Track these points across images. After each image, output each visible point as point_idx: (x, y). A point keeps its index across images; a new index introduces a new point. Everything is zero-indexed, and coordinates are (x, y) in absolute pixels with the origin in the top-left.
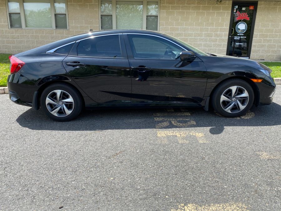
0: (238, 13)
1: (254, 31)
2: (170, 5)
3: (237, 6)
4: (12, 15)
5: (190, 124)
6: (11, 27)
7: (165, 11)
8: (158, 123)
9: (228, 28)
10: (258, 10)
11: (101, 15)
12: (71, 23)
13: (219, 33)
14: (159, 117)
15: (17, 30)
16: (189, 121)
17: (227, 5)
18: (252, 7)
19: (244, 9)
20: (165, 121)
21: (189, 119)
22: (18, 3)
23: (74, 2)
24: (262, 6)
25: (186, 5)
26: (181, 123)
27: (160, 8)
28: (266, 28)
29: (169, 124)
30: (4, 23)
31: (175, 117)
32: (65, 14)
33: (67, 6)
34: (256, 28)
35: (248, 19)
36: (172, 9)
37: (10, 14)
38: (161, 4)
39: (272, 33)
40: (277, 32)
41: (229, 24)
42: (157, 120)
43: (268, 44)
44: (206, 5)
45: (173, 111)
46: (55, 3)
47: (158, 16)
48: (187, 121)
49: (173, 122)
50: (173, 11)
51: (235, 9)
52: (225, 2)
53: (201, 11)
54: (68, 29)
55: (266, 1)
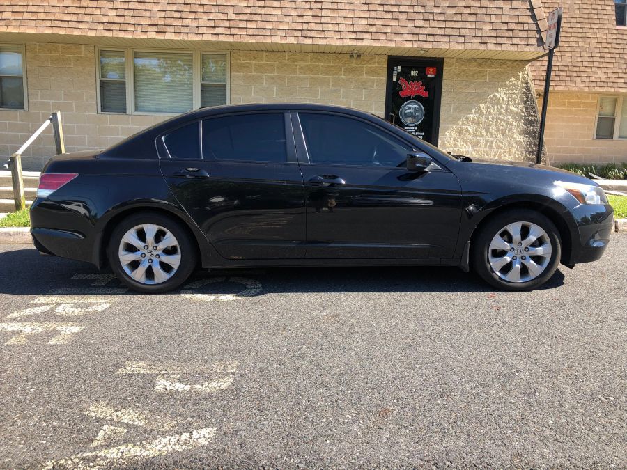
0: (402, 82)
2: (251, 62)
3: (399, 68)
7: (241, 74)
9: (383, 112)
10: (444, 77)
11: (101, 81)
12: (32, 97)
17: (376, 65)
18: (431, 70)
19: (414, 73)
23: (39, 52)
24: (453, 68)
25: (286, 63)
27: (230, 68)
32: (21, 78)
33: (25, 61)
35: (426, 95)
36: (256, 70)
38: (232, 58)
41: (384, 105)
44: (332, 64)
47: (226, 85)
50: (259, 74)
51: (395, 73)
52: (371, 59)
53: (320, 76)
54: (26, 109)
55: (460, 58)
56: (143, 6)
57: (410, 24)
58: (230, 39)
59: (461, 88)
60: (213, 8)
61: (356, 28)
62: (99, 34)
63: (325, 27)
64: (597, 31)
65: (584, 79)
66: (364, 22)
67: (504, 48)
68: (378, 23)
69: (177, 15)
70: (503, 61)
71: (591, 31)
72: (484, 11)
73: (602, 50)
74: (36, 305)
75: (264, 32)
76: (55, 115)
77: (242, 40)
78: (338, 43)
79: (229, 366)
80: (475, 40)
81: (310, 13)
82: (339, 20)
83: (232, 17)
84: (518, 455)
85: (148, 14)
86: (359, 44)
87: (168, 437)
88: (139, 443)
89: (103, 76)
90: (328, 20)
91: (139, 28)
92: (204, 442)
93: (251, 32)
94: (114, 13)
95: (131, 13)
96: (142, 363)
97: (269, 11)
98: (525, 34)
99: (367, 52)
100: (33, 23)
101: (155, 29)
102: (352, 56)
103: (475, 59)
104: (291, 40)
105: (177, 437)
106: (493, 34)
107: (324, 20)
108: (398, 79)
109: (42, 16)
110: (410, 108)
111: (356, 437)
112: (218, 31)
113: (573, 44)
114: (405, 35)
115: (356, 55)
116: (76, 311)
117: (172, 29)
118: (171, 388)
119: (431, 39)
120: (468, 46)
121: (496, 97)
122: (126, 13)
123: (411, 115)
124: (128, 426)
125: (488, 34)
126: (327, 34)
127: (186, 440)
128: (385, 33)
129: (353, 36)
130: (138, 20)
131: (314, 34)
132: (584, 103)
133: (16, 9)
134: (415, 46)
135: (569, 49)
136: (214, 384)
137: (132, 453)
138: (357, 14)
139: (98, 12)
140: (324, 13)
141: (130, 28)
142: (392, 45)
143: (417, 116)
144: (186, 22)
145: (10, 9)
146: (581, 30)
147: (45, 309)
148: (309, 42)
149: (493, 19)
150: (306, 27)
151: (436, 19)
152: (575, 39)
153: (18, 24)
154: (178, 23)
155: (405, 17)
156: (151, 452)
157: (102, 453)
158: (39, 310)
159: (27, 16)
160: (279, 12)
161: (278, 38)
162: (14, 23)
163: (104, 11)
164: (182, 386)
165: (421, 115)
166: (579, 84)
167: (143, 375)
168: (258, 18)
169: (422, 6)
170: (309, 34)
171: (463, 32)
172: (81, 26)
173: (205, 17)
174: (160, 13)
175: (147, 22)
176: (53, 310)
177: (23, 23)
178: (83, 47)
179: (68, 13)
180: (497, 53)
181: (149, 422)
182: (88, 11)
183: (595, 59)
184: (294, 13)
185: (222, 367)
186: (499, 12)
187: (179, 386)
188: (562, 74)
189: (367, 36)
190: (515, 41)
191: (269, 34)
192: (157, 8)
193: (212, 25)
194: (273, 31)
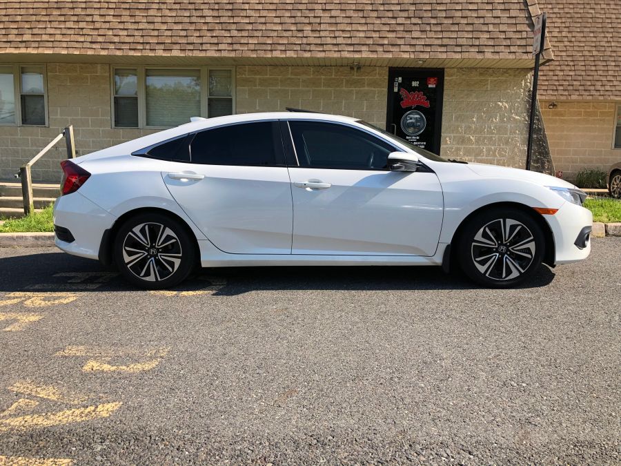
0: (404, 93)
1: (443, 130)
2: (256, 77)
3: (400, 78)
7: (246, 88)
9: (383, 122)
10: (445, 87)
11: (115, 97)
12: (54, 114)
17: (377, 76)
18: (432, 80)
19: (415, 84)
23: (60, 72)
24: (454, 77)
25: (289, 76)
27: (236, 83)
28: (467, 124)
32: (42, 96)
33: (46, 81)
34: (445, 123)
35: (427, 105)
36: (260, 84)
38: (238, 74)
39: (481, 134)
40: (493, 133)
41: (385, 115)
43: (475, 159)
44: (333, 77)
46: (23, 73)
47: (231, 100)
50: (263, 88)
51: (396, 85)
52: (372, 71)
53: (322, 88)
54: (47, 125)
55: (461, 68)
56: (151, 27)
57: (407, 35)
58: (233, 55)
59: (462, 98)
60: (216, 25)
61: (354, 41)
62: (111, 53)
63: (324, 41)
64: (611, 40)
65: (599, 88)
66: (362, 35)
67: (502, 56)
68: (377, 35)
69: (183, 33)
70: (505, 70)
71: (606, 39)
72: (482, 21)
73: (617, 58)
74: (9, 298)
75: (265, 47)
76: (67, 129)
77: (244, 55)
78: (336, 55)
79: (161, 351)
80: (472, 49)
81: (309, 28)
82: (337, 34)
83: (235, 33)
84: (404, 432)
85: (156, 33)
86: (357, 56)
87: (73, 410)
88: (44, 414)
89: (116, 92)
90: (326, 34)
91: (148, 47)
92: (105, 414)
93: (252, 47)
94: (125, 33)
95: (140, 33)
96: (81, 347)
97: (269, 27)
98: (523, 42)
99: (367, 64)
100: (50, 45)
101: (162, 47)
102: (352, 68)
103: (476, 69)
104: (290, 54)
105: (82, 409)
106: (491, 43)
107: (322, 34)
108: (399, 90)
109: (59, 38)
110: (411, 119)
111: (252, 413)
112: (221, 47)
113: (587, 53)
114: (402, 46)
115: (356, 67)
116: (43, 303)
117: (178, 47)
118: (98, 368)
119: (428, 49)
120: (466, 55)
121: (499, 105)
122: (136, 33)
123: (412, 125)
124: (43, 399)
125: (486, 43)
126: (325, 48)
127: (89, 412)
128: (382, 45)
129: (351, 48)
130: (146, 39)
131: (313, 48)
132: (600, 112)
133: (35, 31)
134: (412, 56)
135: (582, 59)
136: (139, 366)
137: (35, 421)
138: (355, 27)
139: (110, 33)
140: (323, 27)
141: (140, 47)
142: (390, 56)
143: (419, 126)
144: (191, 40)
145: (30, 31)
146: (594, 39)
147: (15, 301)
148: (307, 55)
149: (491, 28)
150: (305, 41)
151: (432, 29)
152: (589, 48)
153: (36, 45)
154: (184, 41)
155: (402, 29)
156: (51, 422)
157: (8, 421)
158: (9, 302)
159: (45, 38)
160: (279, 28)
161: (278, 52)
162: (34, 45)
163: (116, 32)
164: (109, 366)
165: (423, 125)
166: (594, 93)
167: (78, 357)
168: (260, 34)
169: (419, 18)
170: (308, 48)
171: (460, 41)
172: (94, 46)
173: (209, 34)
174: (167, 31)
175: (154, 40)
176: (22, 302)
177: (41, 44)
178: (99, 67)
179: (83, 35)
180: (496, 61)
181: (63, 397)
182: (101, 32)
183: (610, 68)
184: (293, 28)
185: (154, 352)
186: (497, 21)
187: (106, 367)
188: (575, 83)
189: (364, 48)
190: (513, 49)
191: (269, 49)
192: (165, 27)
193: (216, 42)
194: (273, 45)
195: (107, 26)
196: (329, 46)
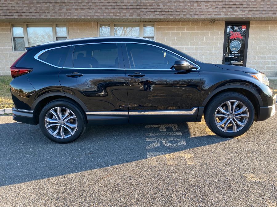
0: (231, 33)
1: (248, 49)
2: (165, 27)
3: (230, 26)
4: (16, 39)
5: (180, 144)
6: (15, 51)
7: (161, 32)
8: (149, 144)
9: (222, 46)
10: (250, 30)
13: (213, 51)
14: (150, 137)
15: (20, 53)
16: (180, 141)
17: (220, 26)
18: (244, 27)
19: (236, 28)
20: (156, 142)
21: (180, 139)
22: (22, 28)
23: (74, 26)
24: (254, 25)
25: (180, 26)
26: (171, 143)
27: (156, 30)
28: (259, 46)
29: (159, 145)
30: (8, 46)
31: (167, 137)
32: (66, 37)
33: (68, 30)
34: (249, 46)
35: (241, 38)
36: (167, 30)
37: (14, 38)
38: (157, 25)
39: (265, 50)
40: (270, 50)
41: (223, 43)
42: (148, 140)
43: (263, 61)
44: (200, 26)
45: (165, 130)
46: (56, 27)
47: (154, 37)
48: (178, 141)
49: (164, 143)
50: (168, 32)
51: (228, 29)
52: (218, 23)
53: (195, 31)
55: (257, 21)
56: (123, 4)
57: (241, 6)
58: (162, 17)
60: (153, 3)
61: (216, 9)
62: (105, 17)
63: (203, 10)
66: (220, 7)
68: (227, 7)
69: (138, 7)
75: (176, 13)
77: (167, 17)
80: (270, 13)
81: (196, 4)
82: (209, 7)
83: (162, 7)
85: (125, 7)
86: (219, 17)
90: (204, 6)
91: (122, 14)
93: (171, 13)
94: (111, 7)
95: (118, 7)
97: (178, 3)
100: (76, 14)
101: (128, 14)
102: (211, 22)
103: (264, 21)
104: (188, 16)
107: (202, 6)
108: (229, 31)
109: (79, 10)
110: (234, 44)
112: (156, 13)
114: (239, 12)
117: (136, 13)
119: (250, 13)
120: (267, 15)
121: (273, 37)
122: (116, 7)
123: (235, 47)
125: (276, 9)
126: (204, 13)
128: (230, 11)
129: (216, 13)
130: (121, 10)
131: (198, 13)
133: (68, 7)
134: (244, 16)
138: (217, 3)
139: (104, 8)
141: (118, 14)
143: (238, 47)
144: (142, 10)
145: (65, 7)
148: (196, 17)
150: (195, 10)
151: (252, 4)
153: (69, 14)
154: (139, 11)
155: (238, 4)
159: (73, 10)
160: (182, 4)
161: (182, 15)
163: (106, 7)
165: (239, 47)
168: (173, 7)
170: (196, 13)
171: (265, 9)
172: (97, 14)
173: (150, 7)
174: (130, 7)
175: (125, 11)
177: (72, 13)
178: (92, 23)
179: (91, 9)
182: (99, 7)
184: (189, 4)
189: (222, 13)
191: (178, 14)
192: (129, 5)
193: (154, 11)
194: (180, 12)
195: (101, 4)
196: (206, 12)
